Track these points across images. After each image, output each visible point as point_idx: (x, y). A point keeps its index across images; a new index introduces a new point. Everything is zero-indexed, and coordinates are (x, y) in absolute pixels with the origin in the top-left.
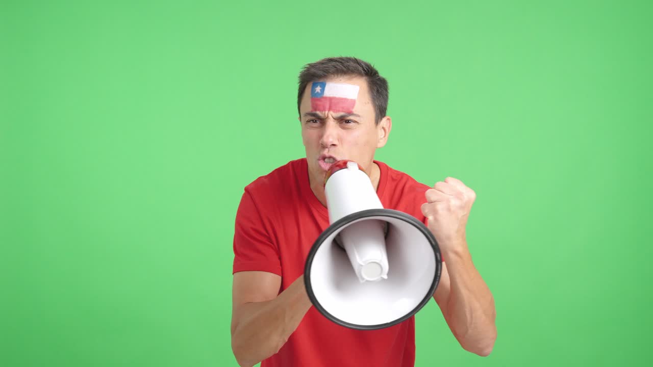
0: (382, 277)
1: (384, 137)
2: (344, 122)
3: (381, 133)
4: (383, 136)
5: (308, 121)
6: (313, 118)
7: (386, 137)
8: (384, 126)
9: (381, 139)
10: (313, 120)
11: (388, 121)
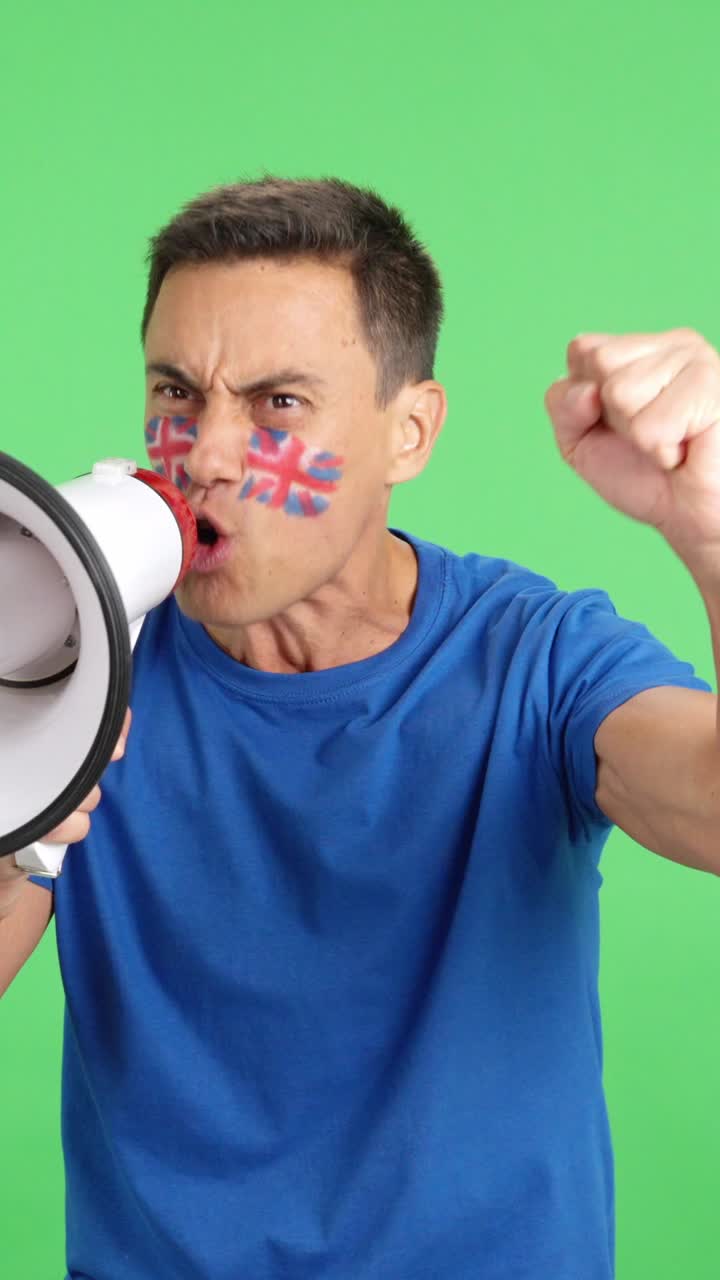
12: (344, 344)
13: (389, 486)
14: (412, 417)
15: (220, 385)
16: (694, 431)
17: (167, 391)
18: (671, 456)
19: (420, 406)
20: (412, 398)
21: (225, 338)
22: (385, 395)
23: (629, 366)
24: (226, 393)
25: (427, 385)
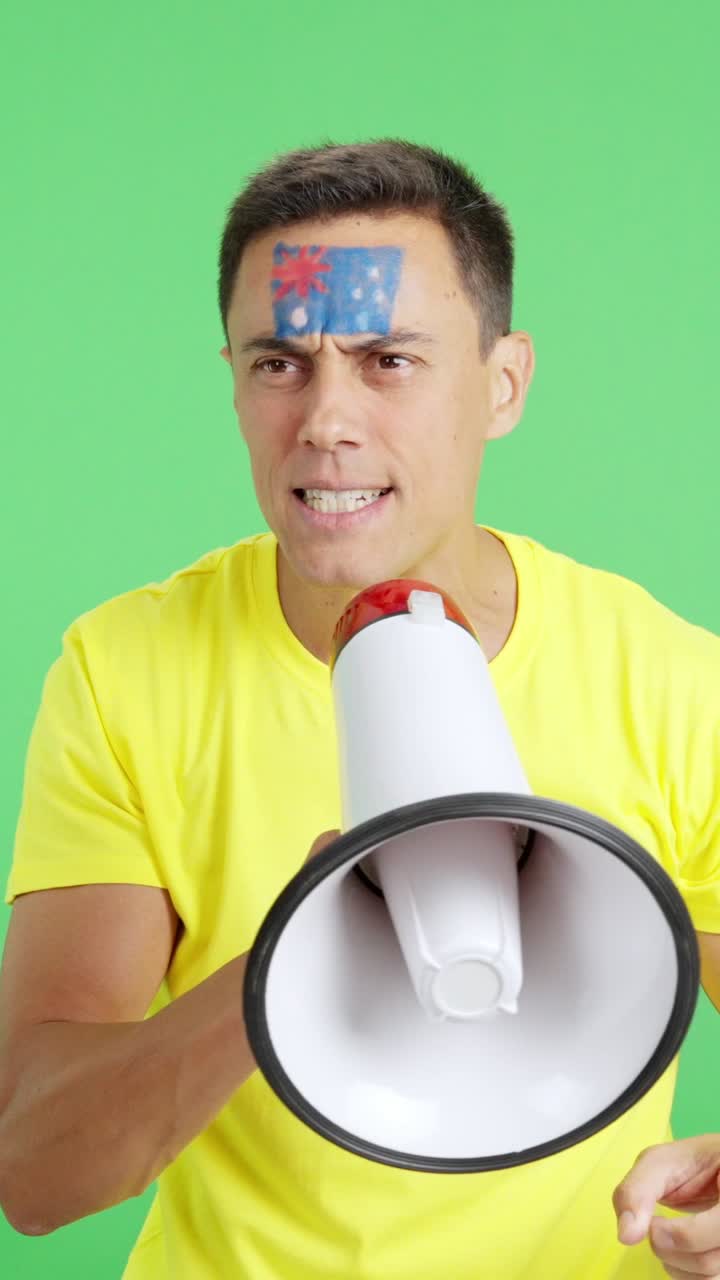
0: (501, 1010)
1: (512, 400)
2: (378, 365)
3: (501, 391)
4: (505, 399)
5: (257, 366)
6: (273, 354)
7: (518, 402)
8: (509, 367)
9: (500, 408)
10: (272, 362)
11: (523, 347)
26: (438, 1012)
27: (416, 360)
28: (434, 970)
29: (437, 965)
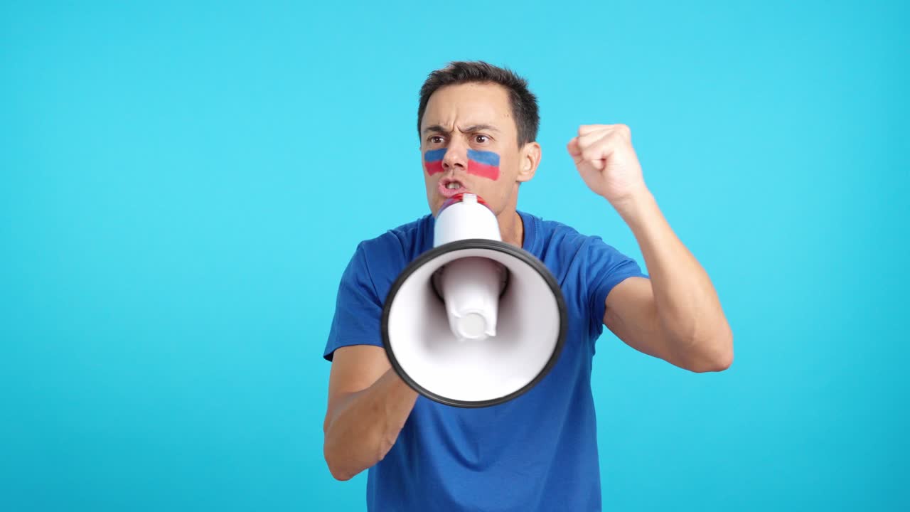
12: (505, 116)
13: (519, 182)
14: (528, 157)
15: (456, 129)
16: (606, 154)
17: (433, 141)
18: (598, 164)
19: (531, 151)
20: (529, 148)
21: (458, 110)
22: (521, 144)
23: (588, 134)
24: (459, 132)
25: (533, 144)
26: (462, 337)
27: (491, 138)
28: (458, 318)
29: (459, 316)
